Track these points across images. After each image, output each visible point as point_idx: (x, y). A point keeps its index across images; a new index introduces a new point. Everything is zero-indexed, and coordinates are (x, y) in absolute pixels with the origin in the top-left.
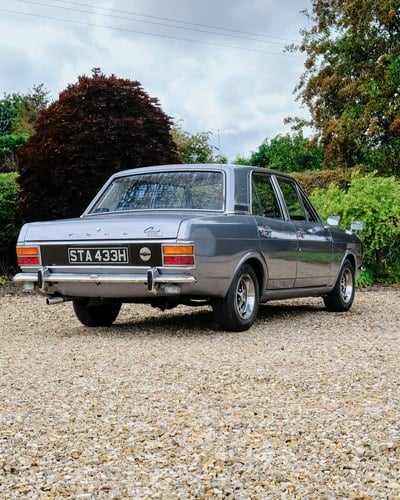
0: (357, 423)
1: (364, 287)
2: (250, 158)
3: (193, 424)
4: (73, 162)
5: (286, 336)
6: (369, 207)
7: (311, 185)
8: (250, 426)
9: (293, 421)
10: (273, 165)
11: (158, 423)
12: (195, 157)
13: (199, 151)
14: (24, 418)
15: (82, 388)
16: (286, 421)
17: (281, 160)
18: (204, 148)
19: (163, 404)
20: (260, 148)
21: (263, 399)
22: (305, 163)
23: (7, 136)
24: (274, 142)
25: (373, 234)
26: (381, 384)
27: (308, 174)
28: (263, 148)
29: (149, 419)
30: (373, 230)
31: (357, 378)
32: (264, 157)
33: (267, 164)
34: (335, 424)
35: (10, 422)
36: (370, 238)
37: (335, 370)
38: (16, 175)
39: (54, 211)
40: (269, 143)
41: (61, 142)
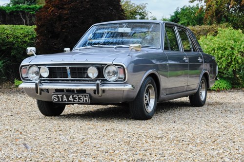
0: (203, 158)
1: (226, 90)
2: (170, 18)
3: (116, 159)
4: (66, 19)
5: (178, 116)
6: (229, 46)
7: (199, 33)
8: (146, 160)
9: (170, 158)
10: (182, 22)
11: (98, 158)
12: (138, 17)
13: (140, 14)
14: (27, 155)
15: (61, 140)
16: (166, 157)
17: (186, 19)
18: (143, 12)
19: (102, 149)
20: (175, 12)
21: (157, 147)
22: (200, 21)
23: (34, 6)
24: (183, 9)
25: (232, 61)
26: (222, 139)
27: (197, 28)
28: (177, 13)
29: (94, 156)
30: (231, 59)
31: (210, 137)
32: (177, 17)
33: (179, 21)
34: (191, 159)
35: (20, 156)
36: (229, 63)
37: (200, 132)
38: (35, 27)
39: (55, 47)
40: (180, 10)
41: (59, 9)
